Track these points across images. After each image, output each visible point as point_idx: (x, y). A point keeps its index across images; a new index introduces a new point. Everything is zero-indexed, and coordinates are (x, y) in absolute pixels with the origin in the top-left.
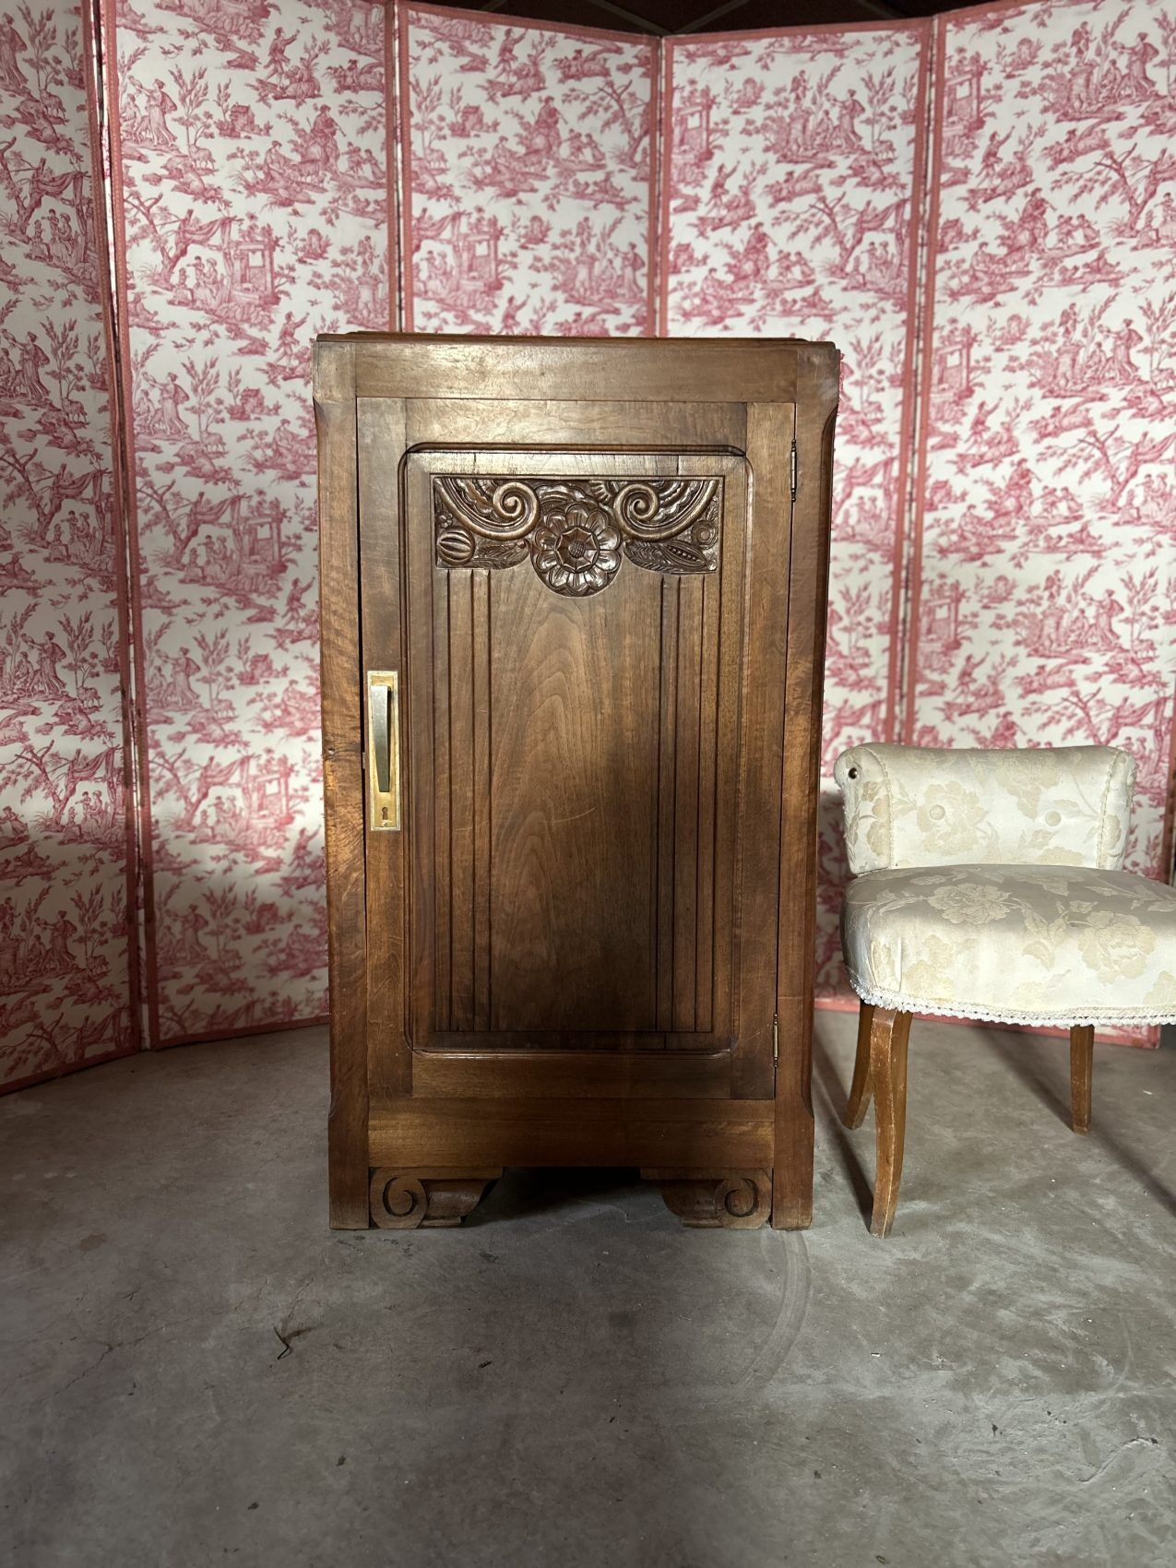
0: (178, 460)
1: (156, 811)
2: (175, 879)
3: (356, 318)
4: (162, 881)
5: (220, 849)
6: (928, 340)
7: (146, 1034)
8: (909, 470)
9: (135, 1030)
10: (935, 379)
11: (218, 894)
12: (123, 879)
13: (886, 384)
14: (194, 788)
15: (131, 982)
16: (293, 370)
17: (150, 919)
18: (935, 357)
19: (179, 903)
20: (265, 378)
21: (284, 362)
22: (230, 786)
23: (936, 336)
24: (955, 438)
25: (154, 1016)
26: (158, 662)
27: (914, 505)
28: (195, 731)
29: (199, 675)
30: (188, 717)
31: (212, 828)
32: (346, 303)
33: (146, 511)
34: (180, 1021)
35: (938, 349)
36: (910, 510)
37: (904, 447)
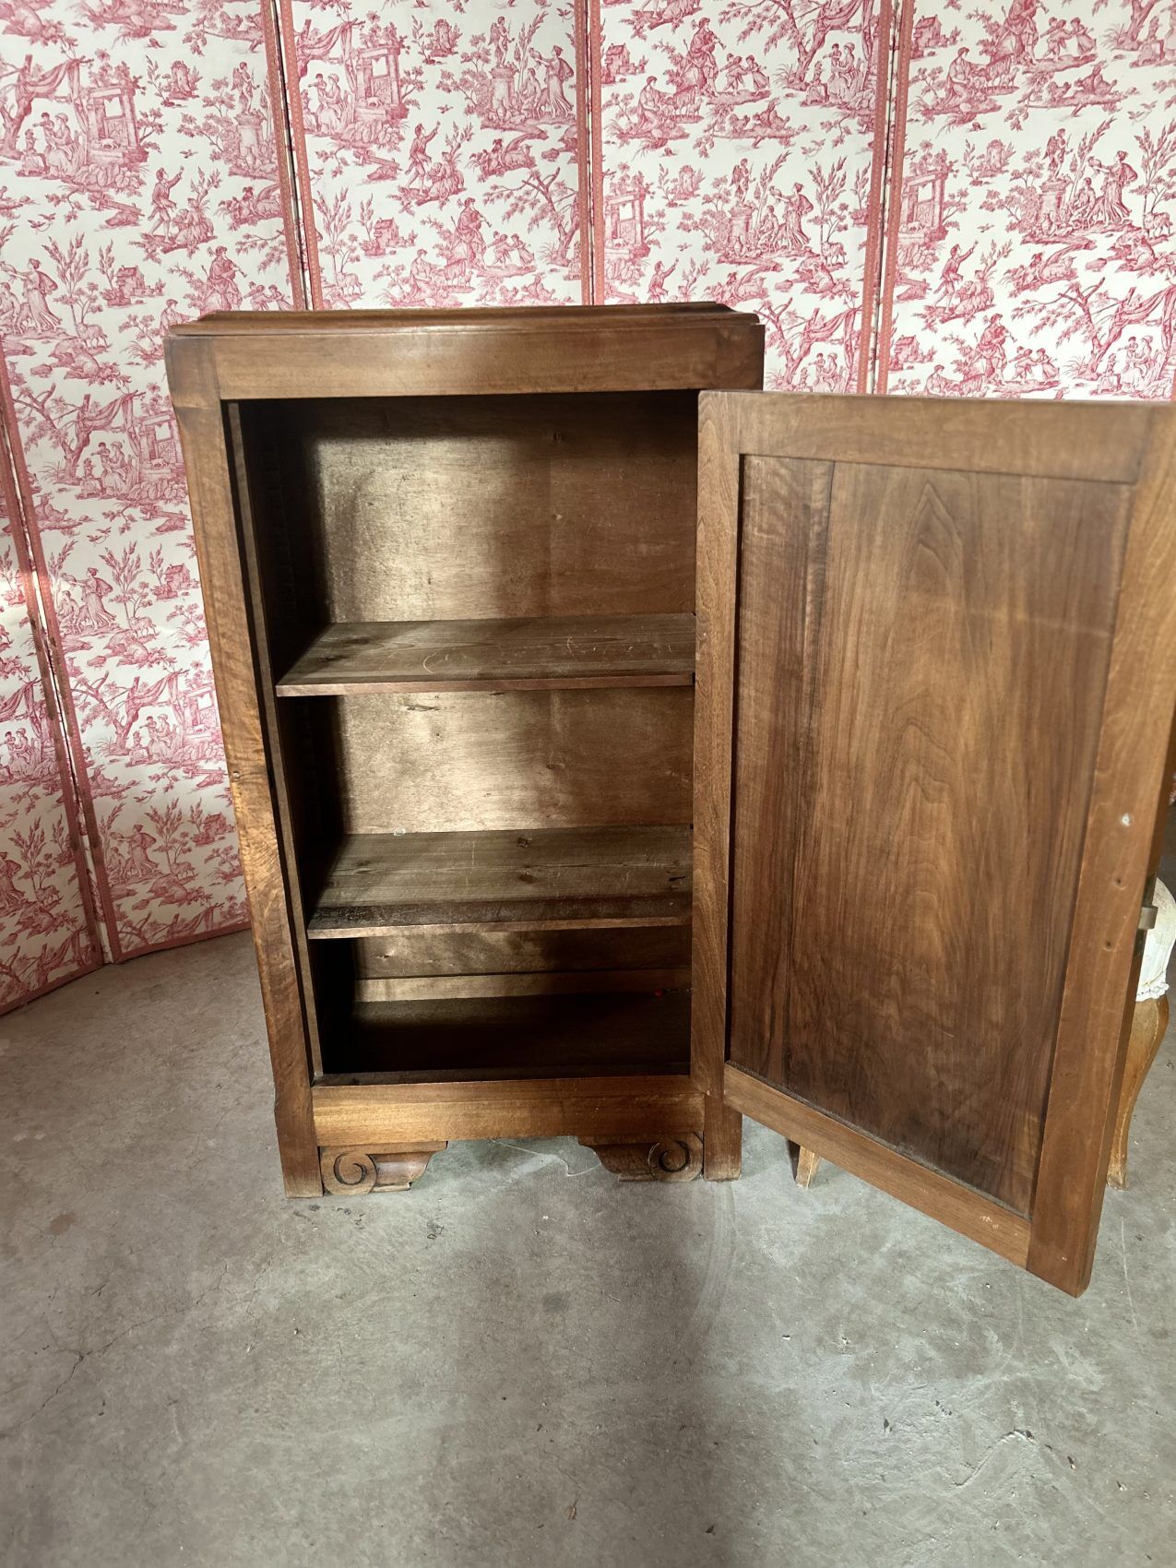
0: (55, 360)
1: (87, 738)
2: (116, 803)
3: (239, 167)
4: (102, 806)
5: (157, 769)
6: (898, 168)
7: (107, 948)
9: (96, 947)
10: (904, 216)
11: (162, 812)
12: (62, 809)
14: (123, 712)
15: (84, 904)
16: (172, 239)
17: (95, 843)
18: (905, 189)
19: (123, 825)
20: (141, 252)
21: (161, 231)
22: (160, 704)
25: (113, 933)
26: (65, 586)
27: (877, 361)
28: (115, 654)
29: (112, 595)
30: (105, 641)
31: (147, 749)
32: (226, 150)
33: (28, 423)
35: (908, 179)
36: (874, 368)
37: (868, 295)
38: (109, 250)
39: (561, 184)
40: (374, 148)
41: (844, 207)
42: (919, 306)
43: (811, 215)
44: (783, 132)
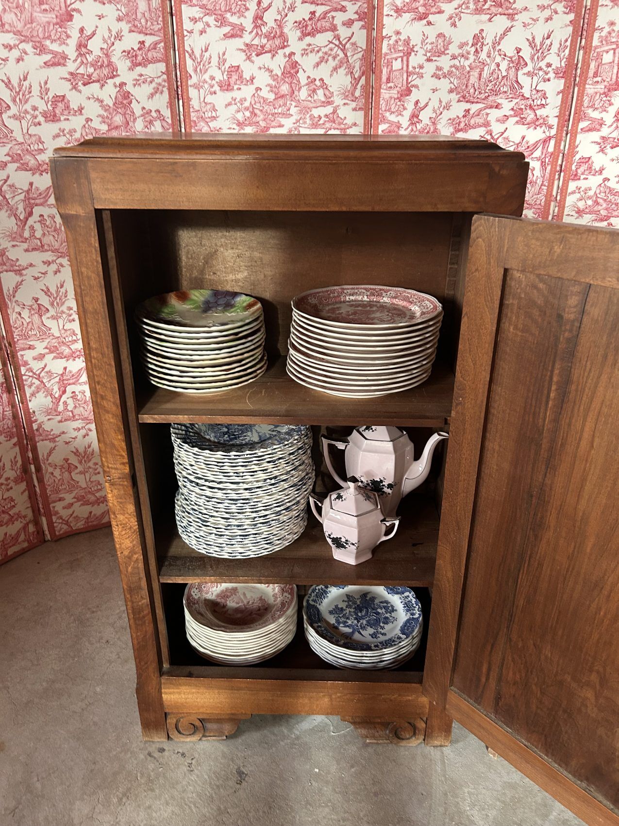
0: (9, 158)
1: (32, 405)
2: (52, 445)
3: (135, 26)
4: (43, 447)
5: (78, 424)
6: (590, 38)
7: (47, 532)
8: (562, 147)
9: (40, 532)
10: (591, 73)
11: (81, 450)
12: (17, 449)
13: (551, 75)
14: (56, 388)
15: (32, 506)
16: (89, 76)
17: (38, 469)
18: (593, 54)
19: (57, 458)
20: (68, 85)
21: (82, 70)
22: (80, 384)
23: (596, 35)
24: (601, 123)
25: (51, 524)
26: (18, 309)
27: (562, 174)
28: (51, 352)
29: (49, 315)
30: (45, 344)
31: (72, 411)
32: (127, 15)
34: (67, 523)
35: (596, 47)
36: (559, 179)
37: (560, 127)
38: (46, 83)
39: (354, 44)
40: (228, 15)
41: (549, 65)
42: (595, 136)
43: (525, 70)
44: (511, 11)
